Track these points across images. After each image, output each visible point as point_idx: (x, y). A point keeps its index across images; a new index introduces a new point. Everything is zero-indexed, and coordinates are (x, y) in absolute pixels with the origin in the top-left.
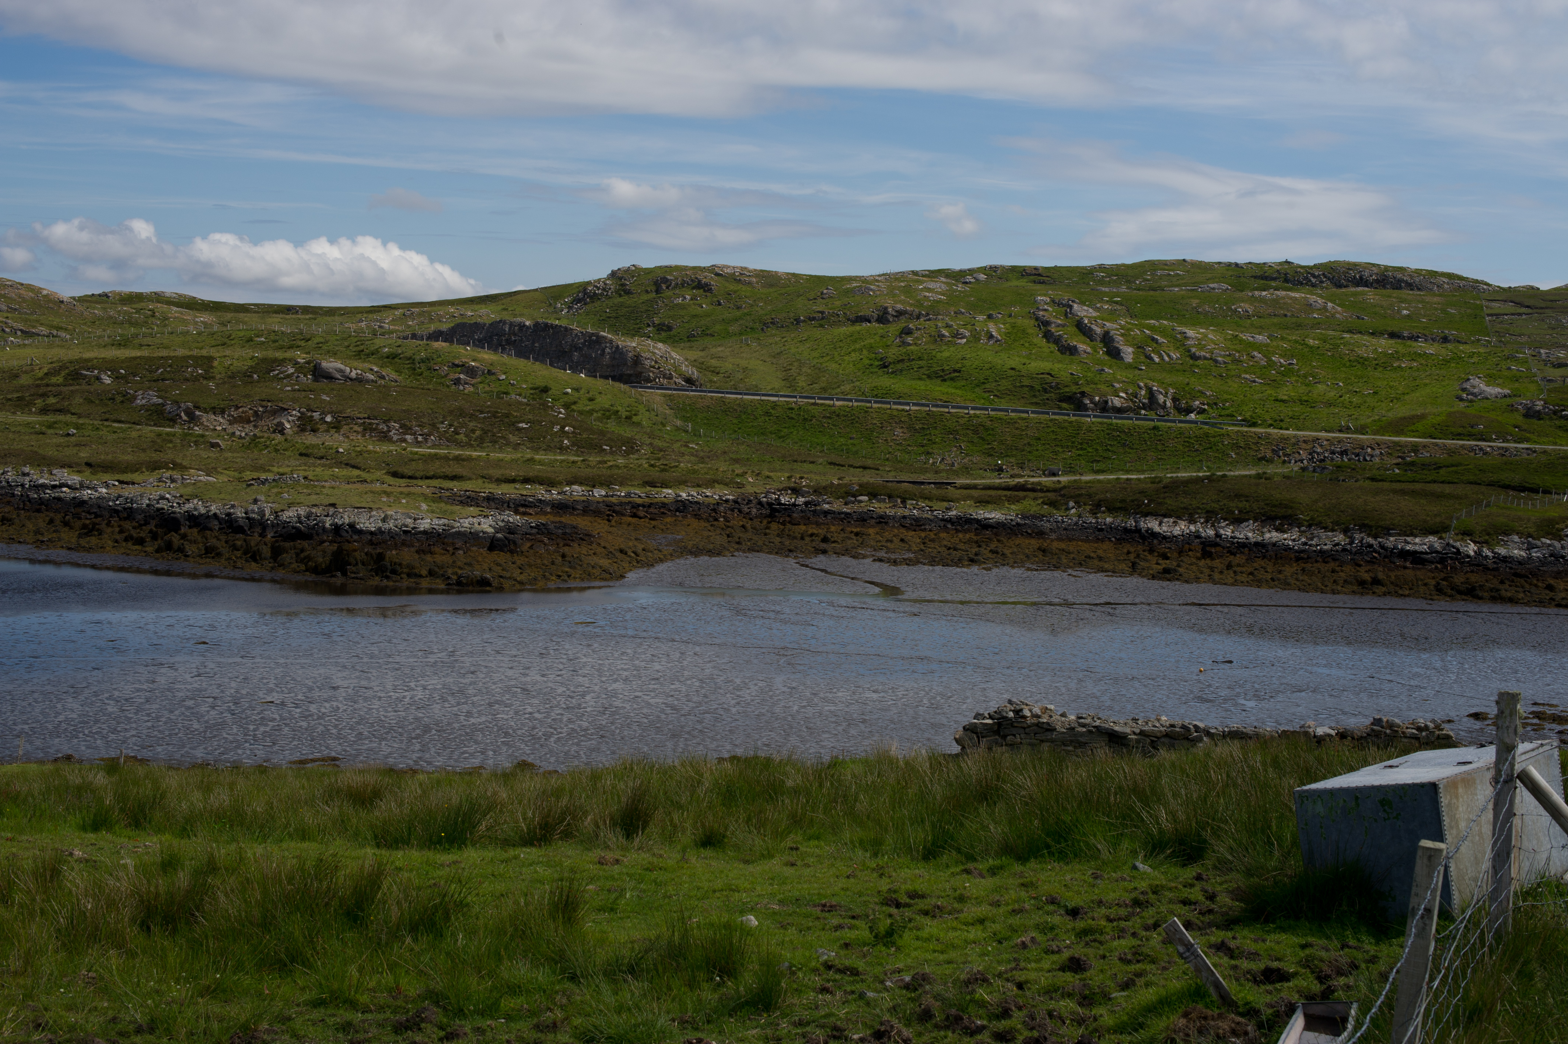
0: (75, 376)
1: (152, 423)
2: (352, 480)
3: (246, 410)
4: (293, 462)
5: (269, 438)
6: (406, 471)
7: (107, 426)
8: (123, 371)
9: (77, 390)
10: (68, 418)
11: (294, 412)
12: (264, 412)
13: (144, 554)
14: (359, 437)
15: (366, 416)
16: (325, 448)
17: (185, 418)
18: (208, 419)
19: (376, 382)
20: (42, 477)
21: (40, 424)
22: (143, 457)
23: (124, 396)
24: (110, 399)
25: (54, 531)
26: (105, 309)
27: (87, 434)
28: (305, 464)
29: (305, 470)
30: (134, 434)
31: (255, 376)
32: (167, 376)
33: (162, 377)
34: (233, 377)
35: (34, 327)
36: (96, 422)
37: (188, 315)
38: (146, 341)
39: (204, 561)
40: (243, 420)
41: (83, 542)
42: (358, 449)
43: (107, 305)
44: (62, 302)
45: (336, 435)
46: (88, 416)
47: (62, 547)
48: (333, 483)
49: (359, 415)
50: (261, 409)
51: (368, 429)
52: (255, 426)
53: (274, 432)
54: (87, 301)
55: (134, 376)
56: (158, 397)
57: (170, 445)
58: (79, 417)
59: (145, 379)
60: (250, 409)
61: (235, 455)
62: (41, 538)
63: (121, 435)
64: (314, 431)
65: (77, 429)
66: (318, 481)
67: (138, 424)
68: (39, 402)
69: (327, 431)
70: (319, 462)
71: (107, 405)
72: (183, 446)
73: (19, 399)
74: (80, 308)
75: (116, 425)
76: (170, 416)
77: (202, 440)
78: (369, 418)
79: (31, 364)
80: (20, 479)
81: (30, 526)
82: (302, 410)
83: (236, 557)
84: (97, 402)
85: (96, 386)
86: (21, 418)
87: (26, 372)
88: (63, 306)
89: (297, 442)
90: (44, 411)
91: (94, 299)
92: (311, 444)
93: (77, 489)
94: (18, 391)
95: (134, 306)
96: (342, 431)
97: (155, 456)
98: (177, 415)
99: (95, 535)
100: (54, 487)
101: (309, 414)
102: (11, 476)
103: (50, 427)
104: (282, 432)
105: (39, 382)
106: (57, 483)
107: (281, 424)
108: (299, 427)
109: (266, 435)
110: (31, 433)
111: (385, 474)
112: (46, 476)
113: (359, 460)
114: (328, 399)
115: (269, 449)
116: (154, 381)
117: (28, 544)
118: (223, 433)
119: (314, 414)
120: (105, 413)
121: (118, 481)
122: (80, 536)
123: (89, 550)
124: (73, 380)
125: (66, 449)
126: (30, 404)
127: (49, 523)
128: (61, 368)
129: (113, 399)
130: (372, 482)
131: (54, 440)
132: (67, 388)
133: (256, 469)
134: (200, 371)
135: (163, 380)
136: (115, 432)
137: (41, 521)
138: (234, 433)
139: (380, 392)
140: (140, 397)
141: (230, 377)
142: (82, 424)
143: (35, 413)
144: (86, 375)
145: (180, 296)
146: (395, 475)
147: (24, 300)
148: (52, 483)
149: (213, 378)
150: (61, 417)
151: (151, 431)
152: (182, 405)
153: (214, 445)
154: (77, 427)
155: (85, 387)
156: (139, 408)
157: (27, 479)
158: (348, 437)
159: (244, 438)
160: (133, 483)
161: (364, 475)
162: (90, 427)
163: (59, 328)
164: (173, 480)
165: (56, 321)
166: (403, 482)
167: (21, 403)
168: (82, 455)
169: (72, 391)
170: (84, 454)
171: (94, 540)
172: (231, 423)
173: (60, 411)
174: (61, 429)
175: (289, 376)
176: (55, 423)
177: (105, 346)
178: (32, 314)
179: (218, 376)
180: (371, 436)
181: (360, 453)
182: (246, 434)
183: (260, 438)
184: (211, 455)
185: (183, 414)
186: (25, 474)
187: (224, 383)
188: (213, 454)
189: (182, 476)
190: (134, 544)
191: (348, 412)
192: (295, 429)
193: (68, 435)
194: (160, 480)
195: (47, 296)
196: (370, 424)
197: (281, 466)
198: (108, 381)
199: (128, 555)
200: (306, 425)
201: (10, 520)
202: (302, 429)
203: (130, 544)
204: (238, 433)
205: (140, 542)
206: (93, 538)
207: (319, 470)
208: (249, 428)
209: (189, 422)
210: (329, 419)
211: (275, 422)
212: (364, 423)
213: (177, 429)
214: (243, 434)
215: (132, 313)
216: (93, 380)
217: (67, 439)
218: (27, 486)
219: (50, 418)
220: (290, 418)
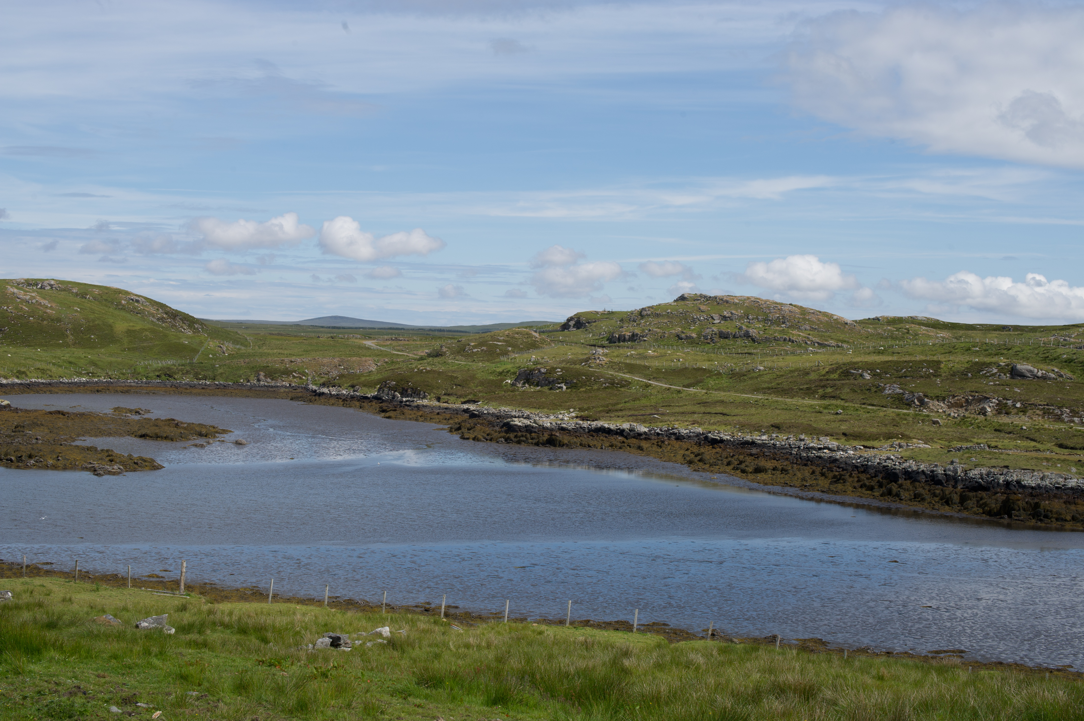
0: (846, 374)
1: (895, 407)
2: (1030, 449)
3: (960, 398)
4: (989, 436)
5: (974, 418)
6: (1069, 443)
7: (864, 408)
8: (878, 371)
9: (846, 384)
10: (839, 402)
11: (994, 400)
12: (972, 400)
13: (872, 497)
14: (1040, 419)
15: (1045, 403)
16: (1013, 426)
17: (917, 403)
18: (934, 404)
19: (1056, 379)
20: (812, 442)
21: (819, 406)
22: (884, 430)
23: (877, 387)
24: (868, 390)
25: (815, 479)
26: (875, 328)
27: (850, 413)
28: (997, 437)
29: (996, 441)
30: (881, 414)
31: (970, 374)
32: (908, 374)
33: (905, 375)
34: (954, 375)
35: (826, 341)
36: (856, 405)
37: (932, 332)
38: (899, 350)
39: (913, 503)
40: (958, 405)
41: (832, 487)
42: (1037, 427)
43: (877, 326)
44: (847, 324)
45: (1023, 417)
46: (852, 401)
47: (818, 490)
48: (1016, 451)
49: (1040, 403)
50: (970, 398)
51: (1046, 413)
52: (966, 410)
53: (979, 414)
54: (864, 323)
55: (886, 374)
56: (900, 388)
57: (905, 422)
58: (846, 402)
59: (893, 376)
60: (963, 398)
61: (949, 430)
62: (805, 483)
63: (873, 415)
64: (1007, 413)
65: (843, 409)
66: (1005, 449)
67: (885, 407)
68: (821, 391)
69: (1017, 414)
70: (1007, 435)
71: (865, 394)
72: (914, 423)
73: (808, 389)
74: (858, 327)
75: (870, 407)
76: (907, 402)
77: (927, 419)
78: (1047, 405)
79: (818, 366)
80: (798, 443)
81: (799, 475)
82: (999, 398)
83: (936, 502)
84: (859, 391)
85: (860, 381)
86: (808, 402)
87: (814, 371)
88: (847, 326)
89: (993, 422)
90: (823, 397)
91: (870, 321)
92: (1003, 423)
93: (835, 451)
94: (807, 384)
95: (896, 326)
96: (1028, 414)
97: (892, 429)
98: (912, 401)
99: (841, 483)
100: (820, 449)
101: (1005, 402)
102: (792, 441)
103: (825, 408)
104: (984, 414)
105: (822, 378)
106: (822, 446)
107: (984, 409)
108: (997, 410)
109: (972, 416)
110: (813, 412)
111: (1054, 445)
112: (815, 441)
113: (1037, 435)
114: (1019, 391)
115: (973, 426)
116: (899, 377)
117: (796, 487)
118: (943, 414)
119: (1008, 402)
120: (863, 399)
121: (863, 446)
122: (831, 483)
123: (836, 493)
124: (845, 376)
125: (832, 423)
126: (815, 392)
127: (812, 474)
128: (837, 368)
129: (870, 390)
130: (1044, 451)
131: (827, 417)
132: (840, 382)
133: (961, 439)
134: (931, 371)
135: (905, 377)
136: (868, 412)
137: (806, 472)
138: (950, 414)
139: (1058, 387)
140: (888, 388)
141: (952, 375)
142: (847, 407)
143: (817, 399)
144: (853, 373)
145: (928, 319)
146: (1061, 446)
147: (821, 322)
148: (819, 446)
149: (940, 375)
150: (834, 402)
151: (893, 412)
152: (916, 394)
153: (935, 423)
154: (844, 408)
155: (852, 381)
156: (887, 396)
157: (803, 443)
158: (1032, 418)
159: (956, 418)
160: (873, 448)
161: (1039, 446)
162: (852, 409)
163: (843, 341)
164: (900, 446)
165: (842, 337)
166: (1066, 451)
167: (809, 392)
168: (842, 427)
169: (843, 384)
170: (844, 427)
171: (840, 486)
172: (949, 407)
173: (834, 397)
174: (833, 410)
175: (994, 375)
176: (829, 405)
177: (869, 354)
178: (826, 332)
179: (944, 375)
180: (1049, 418)
181: (1038, 430)
182: (958, 415)
183: (968, 418)
184: (932, 429)
185: (916, 401)
186: (801, 440)
187: (948, 379)
188: (933, 428)
189: (907, 443)
190: (866, 490)
191: (1033, 400)
192: (994, 412)
193: (837, 413)
194: (892, 446)
195: (836, 320)
196: (1048, 409)
197: (980, 438)
198: (868, 377)
199: (861, 497)
200: (1002, 409)
201: (786, 471)
202: (999, 412)
203: (864, 489)
204: (952, 414)
205: (871, 488)
206: (840, 485)
207: (1006, 441)
208: (962, 412)
209: (920, 406)
210: (1018, 405)
211: (980, 407)
212: (1044, 408)
213: (911, 411)
214: (956, 415)
215: (894, 331)
216: (858, 377)
217: (835, 416)
218: (802, 448)
219: (826, 402)
220: (991, 404)
